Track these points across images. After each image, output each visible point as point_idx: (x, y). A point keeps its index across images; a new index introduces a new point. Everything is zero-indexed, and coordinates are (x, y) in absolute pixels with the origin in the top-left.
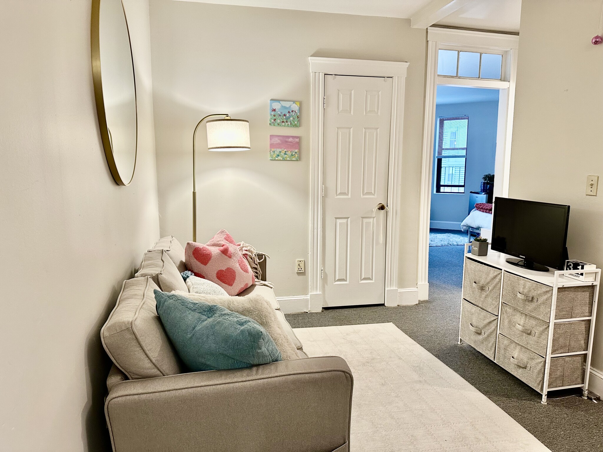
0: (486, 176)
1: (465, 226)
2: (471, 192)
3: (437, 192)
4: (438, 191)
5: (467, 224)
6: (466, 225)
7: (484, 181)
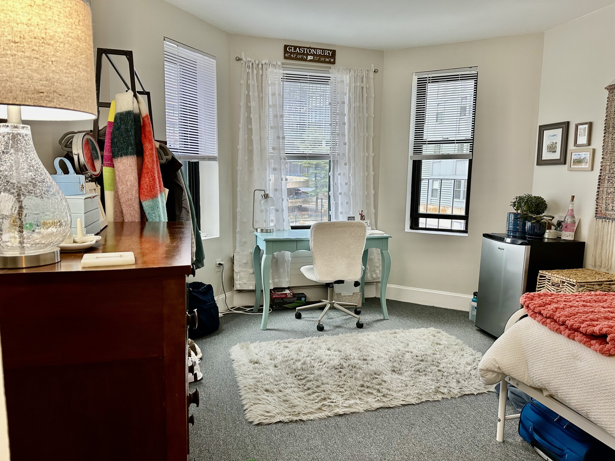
0: (521, 198)
1: (494, 372)
2: (486, 235)
3: (412, 228)
4: (414, 225)
5: (499, 368)
6: (496, 370)
7: (515, 212)
